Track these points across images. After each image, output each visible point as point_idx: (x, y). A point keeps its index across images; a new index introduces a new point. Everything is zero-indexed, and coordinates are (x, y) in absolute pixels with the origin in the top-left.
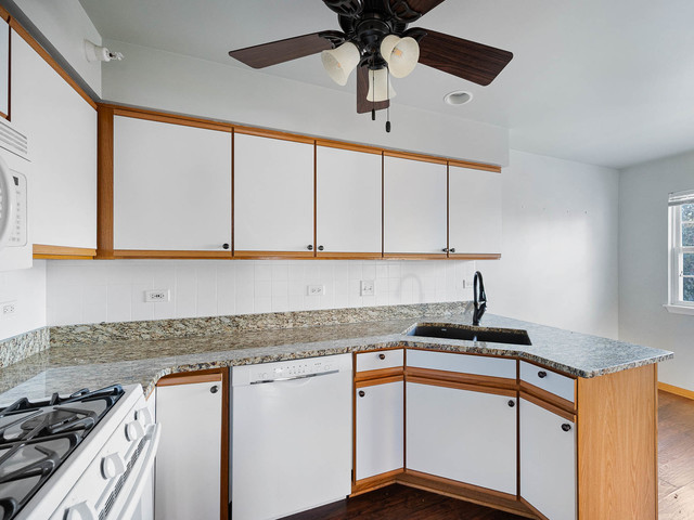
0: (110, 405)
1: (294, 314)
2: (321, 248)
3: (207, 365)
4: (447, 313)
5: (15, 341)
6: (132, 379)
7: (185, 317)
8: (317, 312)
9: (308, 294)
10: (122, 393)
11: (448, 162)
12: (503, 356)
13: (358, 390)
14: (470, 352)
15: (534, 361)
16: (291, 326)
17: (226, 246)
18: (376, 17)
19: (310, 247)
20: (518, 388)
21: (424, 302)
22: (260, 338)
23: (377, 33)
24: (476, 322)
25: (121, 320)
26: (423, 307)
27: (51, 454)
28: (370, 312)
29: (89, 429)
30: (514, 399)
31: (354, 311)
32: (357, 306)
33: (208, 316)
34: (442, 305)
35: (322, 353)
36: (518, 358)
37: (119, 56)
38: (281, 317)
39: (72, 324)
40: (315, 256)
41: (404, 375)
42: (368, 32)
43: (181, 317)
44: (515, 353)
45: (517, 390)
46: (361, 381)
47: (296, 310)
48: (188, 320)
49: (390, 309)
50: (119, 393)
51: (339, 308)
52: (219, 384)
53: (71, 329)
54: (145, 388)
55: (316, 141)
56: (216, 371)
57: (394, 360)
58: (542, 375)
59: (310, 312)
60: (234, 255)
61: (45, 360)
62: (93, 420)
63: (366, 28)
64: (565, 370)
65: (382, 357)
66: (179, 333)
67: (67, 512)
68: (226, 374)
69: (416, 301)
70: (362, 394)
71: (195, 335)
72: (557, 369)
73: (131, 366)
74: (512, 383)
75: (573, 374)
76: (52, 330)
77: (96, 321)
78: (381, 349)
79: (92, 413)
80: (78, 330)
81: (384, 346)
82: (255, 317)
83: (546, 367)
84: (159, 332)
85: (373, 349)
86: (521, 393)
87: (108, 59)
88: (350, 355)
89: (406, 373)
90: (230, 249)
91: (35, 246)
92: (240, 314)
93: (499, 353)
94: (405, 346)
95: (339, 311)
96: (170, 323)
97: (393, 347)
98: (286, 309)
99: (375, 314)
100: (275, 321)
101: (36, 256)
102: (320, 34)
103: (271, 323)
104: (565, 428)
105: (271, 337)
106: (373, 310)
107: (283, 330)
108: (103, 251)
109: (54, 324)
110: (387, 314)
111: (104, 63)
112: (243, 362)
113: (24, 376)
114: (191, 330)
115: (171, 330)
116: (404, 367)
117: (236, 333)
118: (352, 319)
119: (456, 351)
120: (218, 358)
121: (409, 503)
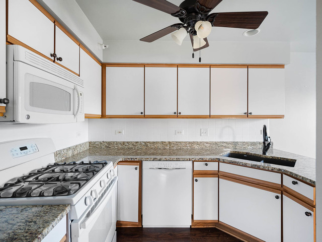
0: (103, 166)
1: (169, 142)
2: (180, 113)
3: (134, 159)
4: (249, 147)
5: (80, 145)
6: (110, 160)
7: (129, 141)
8: (180, 142)
9: (176, 134)
10: (107, 163)
11: (248, 66)
12: (272, 171)
13: (195, 178)
14: (253, 167)
15: (291, 175)
16: (168, 148)
17: (142, 113)
18: (194, 14)
19: (175, 113)
20: (282, 189)
21: (236, 140)
22: (155, 152)
23: (194, 21)
24: (264, 153)
25: (109, 141)
26: (235, 144)
27: (89, 175)
28: (206, 144)
29: (98, 172)
30: (280, 195)
31: (197, 143)
32: (199, 141)
33: (137, 141)
34: (247, 143)
35: (178, 160)
36: (283, 173)
37: (107, 46)
38: (164, 143)
39: (95, 141)
40: (177, 117)
41: (218, 174)
42: (191, 21)
43: (127, 141)
44: (280, 170)
45: (281, 191)
46: (196, 175)
47: (171, 141)
48: (130, 142)
49: (216, 143)
50: (106, 163)
51: (190, 141)
52: (138, 167)
53: (95, 142)
54: (113, 164)
55: (178, 66)
56: (137, 162)
57: (213, 167)
58: (294, 183)
59: (177, 142)
60: (145, 117)
61: (88, 152)
62: (98, 169)
63: (189, 20)
64: (308, 181)
65: (206, 165)
66: (126, 147)
67: (92, 191)
68: (140, 163)
69: (231, 140)
70: (196, 181)
71: (132, 148)
72: (303, 180)
73: (111, 157)
74: (278, 186)
75: (312, 184)
76: (90, 143)
77: (101, 140)
78: (206, 161)
79: (98, 167)
80: (97, 143)
81: (207, 160)
82: (154, 142)
83: (297, 179)
84: (120, 146)
85: (202, 160)
86: (284, 192)
87: (104, 48)
88: (191, 162)
89: (220, 174)
90: (143, 114)
91: (85, 114)
92: (148, 141)
93: (270, 169)
94: (219, 161)
95: (190, 143)
96: (124, 143)
97: (213, 160)
98: (167, 140)
99: (208, 145)
100: (161, 145)
101: (86, 117)
102: (171, 26)
103: (160, 146)
104: (307, 214)
105: (160, 151)
106: (207, 143)
107: (165, 149)
108: (103, 116)
109: (90, 141)
110: (214, 146)
111: (103, 49)
112: (147, 160)
113: (82, 156)
114: (131, 146)
115: (124, 146)
116: (218, 171)
117: (146, 149)
118: (196, 147)
119: (245, 165)
120: (138, 158)
121: (220, 238)
